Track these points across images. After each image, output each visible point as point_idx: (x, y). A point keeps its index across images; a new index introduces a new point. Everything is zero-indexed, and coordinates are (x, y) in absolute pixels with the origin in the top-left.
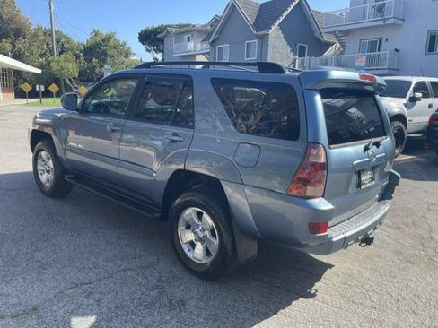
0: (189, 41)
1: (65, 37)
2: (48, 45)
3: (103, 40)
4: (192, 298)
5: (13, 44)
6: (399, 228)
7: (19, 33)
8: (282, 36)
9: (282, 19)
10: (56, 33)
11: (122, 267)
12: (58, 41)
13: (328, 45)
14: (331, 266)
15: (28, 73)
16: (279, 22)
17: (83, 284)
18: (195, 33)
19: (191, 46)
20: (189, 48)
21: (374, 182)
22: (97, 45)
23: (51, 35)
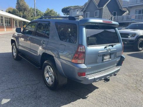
0: (77, 11)
1: (39, 11)
2: (34, 13)
3: (50, 12)
4: (44, 95)
5: (23, 13)
6: (130, 76)
7: (25, 10)
8: (108, 9)
9: (107, 3)
10: (36, 9)
11: (27, 84)
12: (37, 12)
13: (124, 12)
14: (97, 88)
15: (27, 22)
16: (106, 4)
17: (12, 88)
18: (79, 9)
19: (78, 13)
20: (77, 14)
21: (111, 59)
22: (48, 13)
23: (35, 10)
